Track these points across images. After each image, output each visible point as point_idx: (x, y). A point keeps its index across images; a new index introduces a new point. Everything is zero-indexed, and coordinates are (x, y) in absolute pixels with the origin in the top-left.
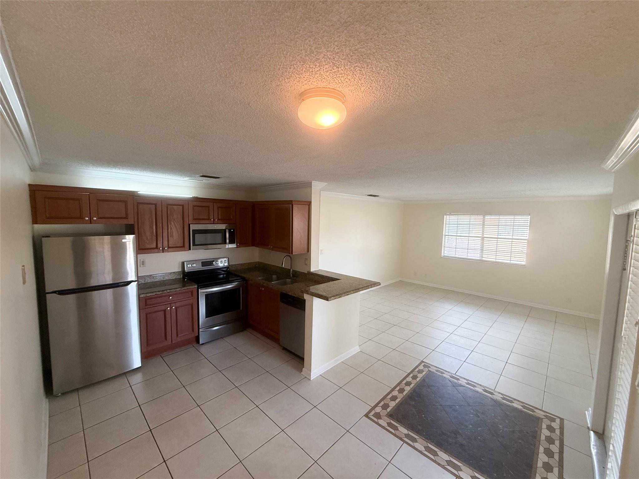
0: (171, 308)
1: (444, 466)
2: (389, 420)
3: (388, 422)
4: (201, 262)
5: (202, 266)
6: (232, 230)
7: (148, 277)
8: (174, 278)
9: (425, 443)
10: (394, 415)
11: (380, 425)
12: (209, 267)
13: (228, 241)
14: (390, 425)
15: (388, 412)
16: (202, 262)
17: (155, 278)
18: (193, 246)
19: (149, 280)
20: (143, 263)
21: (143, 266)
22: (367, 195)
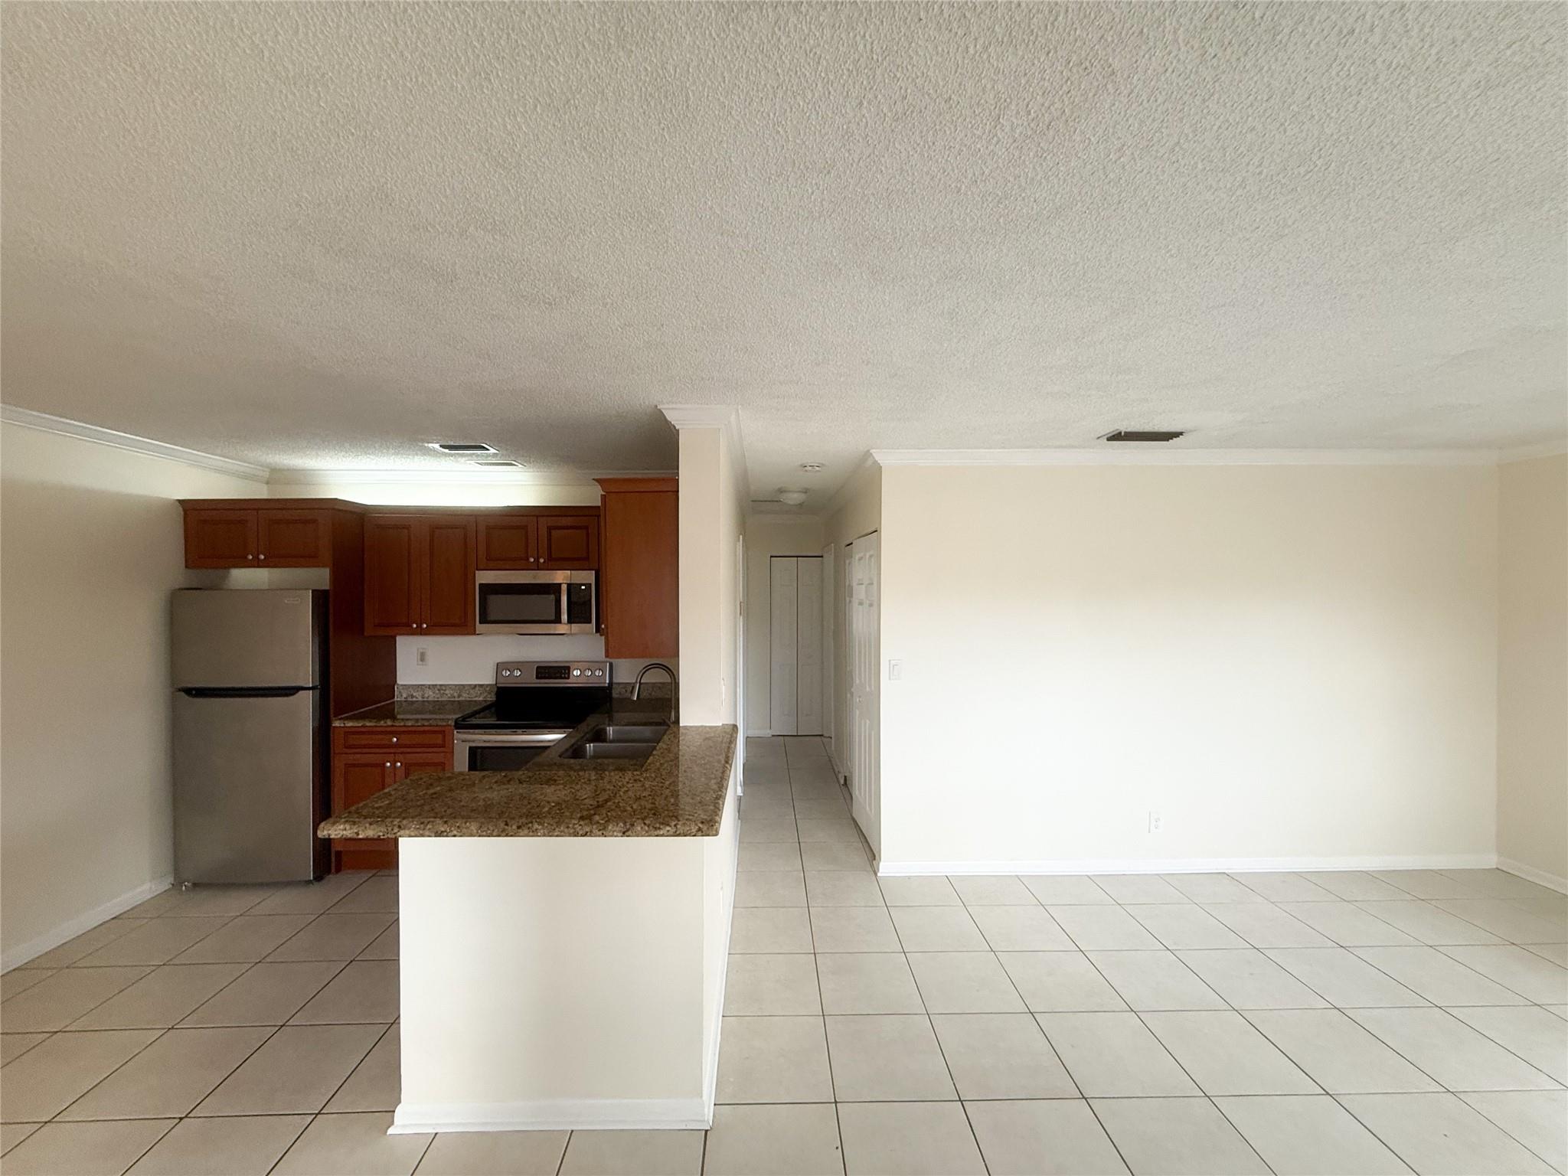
0: (393, 764)
4: (535, 667)
5: (537, 678)
6: (583, 587)
7: (429, 688)
8: (481, 699)
12: (546, 681)
13: (565, 617)
16: (538, 668)
17: (442, 692)
18: (480, 623)
19: (431, 695)
20: (422, 657)
21: (421, 663)
22: (1108, 439)
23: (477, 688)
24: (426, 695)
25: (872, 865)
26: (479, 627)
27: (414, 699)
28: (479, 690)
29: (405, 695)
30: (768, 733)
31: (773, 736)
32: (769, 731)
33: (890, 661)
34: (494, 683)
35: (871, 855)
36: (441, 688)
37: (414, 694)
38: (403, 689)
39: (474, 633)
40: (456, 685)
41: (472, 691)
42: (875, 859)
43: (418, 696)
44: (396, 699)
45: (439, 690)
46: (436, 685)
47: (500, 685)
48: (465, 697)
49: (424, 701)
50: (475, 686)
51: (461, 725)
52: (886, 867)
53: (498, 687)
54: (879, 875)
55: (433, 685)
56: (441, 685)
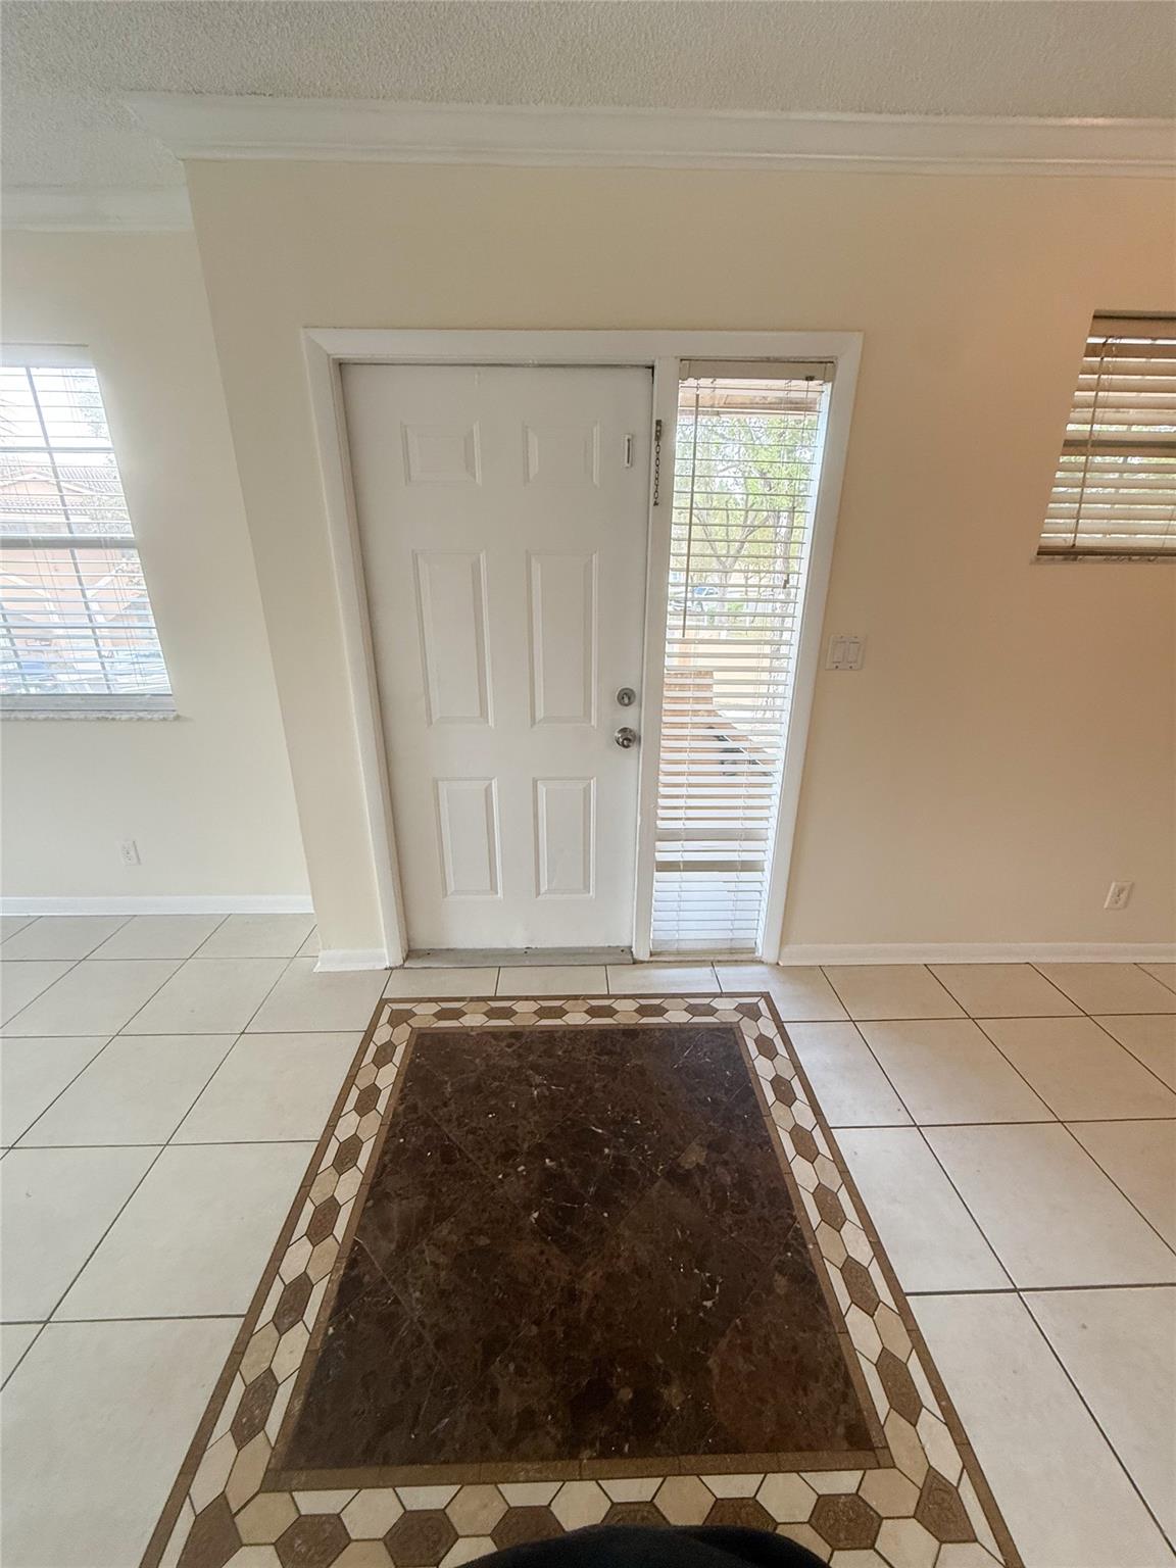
1: (833, 1161)
2: (894, 1429)
3: (903, 1422)
9: (824, 1235)
10: (841, 1430)
11: (963, 1445)
14: (907, 1406)
15: (859, 1474)
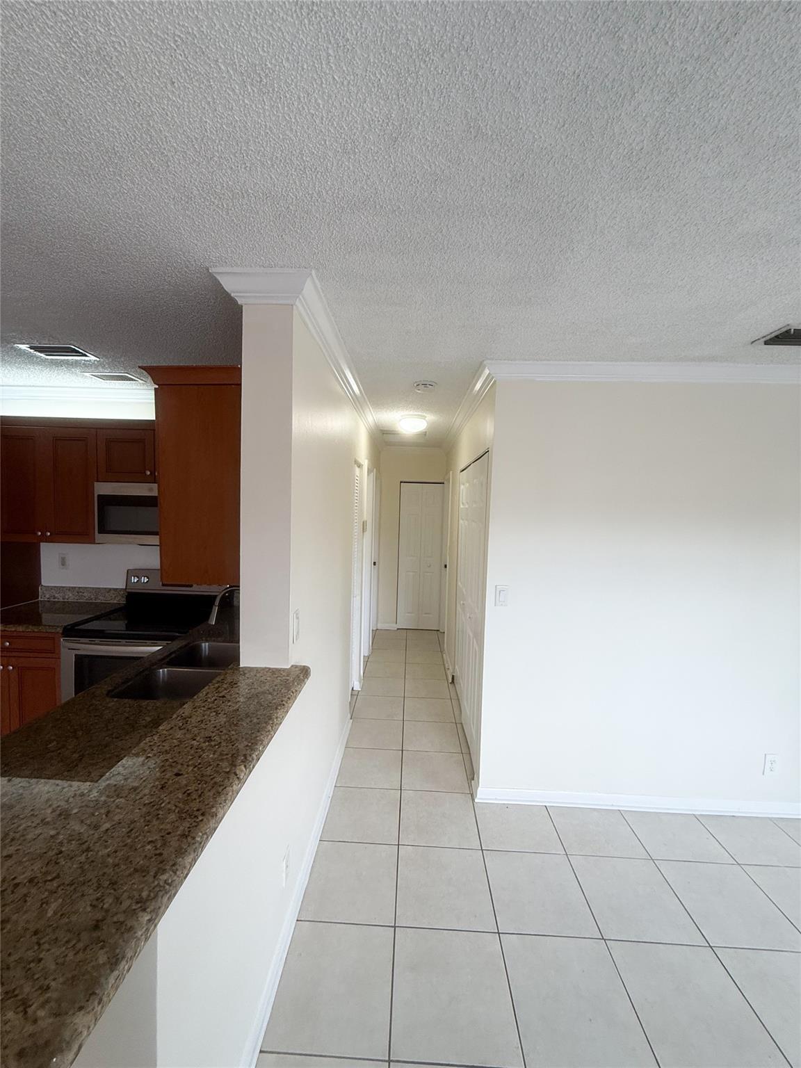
7: (70, 590)
8: (114, 601)
17: (81, 594)
18: (99, 532)
19: (71, 597)
20: (63, 562)
21: (62, 567)
22: (766, 343)
23: (112, 592)
24: (67, 597)
25: (470, 786)
26: (99, 537)
27: (56, 600)
28: (114, 594)
29: (47, 596)
30: (394, 627)
31: (398, 629)
32: (394, 625)
33: (496, 586)
34: (124, 587)
35: (472, 774)
36: (79, 590)
37: (56, 595)
38: (46, 590)
39: (94, 542)
40: (93, 588)
41: (107, 595)
42: (473, 779)
43: (59, 597)
44: (40, 599)
45: (78, 592)
46: (75, 587)
47: (130, 591)
48: (101, 599)
49: (64, 602)
50: (110, 589)
51: (72, 631)
52: (485, 792)
53: (128, 592)
54: (476, 801)
55: (72, 588)
56: (79, 588)
